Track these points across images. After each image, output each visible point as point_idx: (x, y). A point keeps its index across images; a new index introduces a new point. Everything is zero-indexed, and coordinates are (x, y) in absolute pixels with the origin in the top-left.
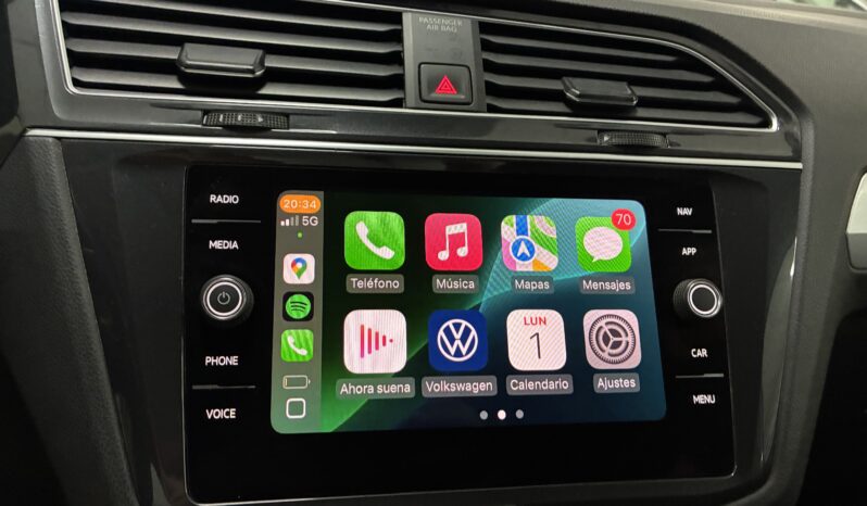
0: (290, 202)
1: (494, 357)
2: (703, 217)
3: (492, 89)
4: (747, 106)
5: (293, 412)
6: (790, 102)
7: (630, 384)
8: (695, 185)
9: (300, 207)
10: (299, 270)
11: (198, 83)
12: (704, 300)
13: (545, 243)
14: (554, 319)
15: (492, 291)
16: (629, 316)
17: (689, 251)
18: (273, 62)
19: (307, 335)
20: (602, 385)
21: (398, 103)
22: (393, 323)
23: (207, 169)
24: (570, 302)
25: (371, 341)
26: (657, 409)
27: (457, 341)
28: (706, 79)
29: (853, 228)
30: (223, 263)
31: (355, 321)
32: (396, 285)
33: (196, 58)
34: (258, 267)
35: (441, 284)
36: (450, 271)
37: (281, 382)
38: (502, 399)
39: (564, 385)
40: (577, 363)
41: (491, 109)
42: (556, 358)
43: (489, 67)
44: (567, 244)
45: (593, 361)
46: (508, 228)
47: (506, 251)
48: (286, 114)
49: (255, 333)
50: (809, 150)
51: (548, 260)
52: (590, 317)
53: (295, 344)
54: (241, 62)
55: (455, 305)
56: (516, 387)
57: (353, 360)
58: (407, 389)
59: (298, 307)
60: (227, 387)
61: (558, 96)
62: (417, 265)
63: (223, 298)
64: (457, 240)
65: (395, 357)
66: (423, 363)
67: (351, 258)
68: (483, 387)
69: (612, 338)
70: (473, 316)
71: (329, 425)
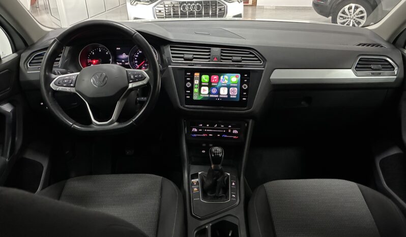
0: (196, 74)
1: (218, 93)
2: (249, 76)
3: (222, 59)
4: (259, 60)
5: (195, 97)
6: (265, 60)
7: (235, 97)
8: (248, 72)
9: (197, 75)
10: (196, 82)
11: (186, 60)
12: (245, 87)
13: (226, 79)
14: (226, 89)
15: (219, 85)
16: (236, 89)
17: (246, 81)
18: (195, 56)
19: (197, 89)
20: (231, 97)
21: (209, 61)
22: (207, 88)
23: (187, 70)
24: (229, 87)
25: (204, 90)
26: (238, 100)
27: (214, 91)
28: (253, 56)
29: (271, 78)
30: (188, 81)
31: (202, 88)
32: (207, 84)
33: (186, 56)
34: (192, 81)
35: (213, 84)
36: (214, 82)
37: (194, 94)
38: (219, 97)
39: (227, 96)
40: (228, 94)
41: (221, 62)
42: (226, 93)
43: (222, 55)
44: (229, 80)
45: (231, 94)
46: (222, 77)
47: (221, 80)
48: (196, 63)
49: (192, 89)
50: (266, 67)
51: (226, 81)
52: (231, 89)
53: (196, 90)
54: (191, 56)
55: (214, 86)
56: (221, 96)
57: (202, 92)
58: (208, 96)
59: (196, 86)
60: (189, 94)
61: (230, 59)
62: (210, 82)
63: (189, 85)
64: (215, 79)
65: (207, 92)
66: (210, 93)
67: (202, 81)
68: (217, 96)
69: (233, 91)
70: (216, 88)
71: (199, 99)
